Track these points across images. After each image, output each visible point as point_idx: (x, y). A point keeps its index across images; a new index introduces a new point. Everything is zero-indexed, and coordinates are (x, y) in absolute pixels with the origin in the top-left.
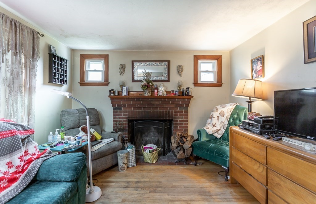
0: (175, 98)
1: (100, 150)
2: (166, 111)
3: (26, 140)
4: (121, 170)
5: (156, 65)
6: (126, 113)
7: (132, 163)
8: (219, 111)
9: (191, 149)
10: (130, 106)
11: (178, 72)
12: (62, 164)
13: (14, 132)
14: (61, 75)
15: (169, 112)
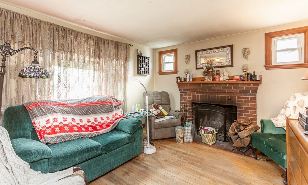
0: (238, 84)
1: (161, 122)
2: (228, 97)
3: (117, 107)
4: (178, 142)
5: (218, 51)
6: (190, 96)
7: (189, 140)
8: (298, 99)
9: (249, 139)
10: (193, 91)
11: (244, 55)
12: (128, 123)
13: (111, 102)
14: (145, 68)
15: (231, 97)
